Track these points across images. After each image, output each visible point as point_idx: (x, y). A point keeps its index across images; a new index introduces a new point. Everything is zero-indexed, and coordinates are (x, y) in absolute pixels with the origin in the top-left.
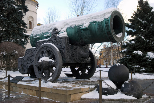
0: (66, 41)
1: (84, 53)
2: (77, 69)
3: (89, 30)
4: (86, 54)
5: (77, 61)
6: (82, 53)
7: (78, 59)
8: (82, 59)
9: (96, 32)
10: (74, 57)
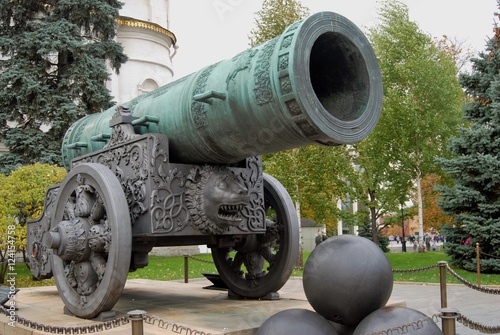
0: (154, 150)
1: (226, 194)
2: (232, 254)
3: (227, 100)
4: (233, 196)
5: (203, 225)
6: (216, 196)
7: (208, 217)
8: (221, 217)
9: (249, 104)
10: (192, 211)
